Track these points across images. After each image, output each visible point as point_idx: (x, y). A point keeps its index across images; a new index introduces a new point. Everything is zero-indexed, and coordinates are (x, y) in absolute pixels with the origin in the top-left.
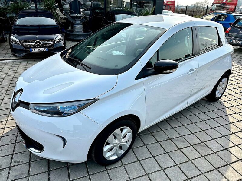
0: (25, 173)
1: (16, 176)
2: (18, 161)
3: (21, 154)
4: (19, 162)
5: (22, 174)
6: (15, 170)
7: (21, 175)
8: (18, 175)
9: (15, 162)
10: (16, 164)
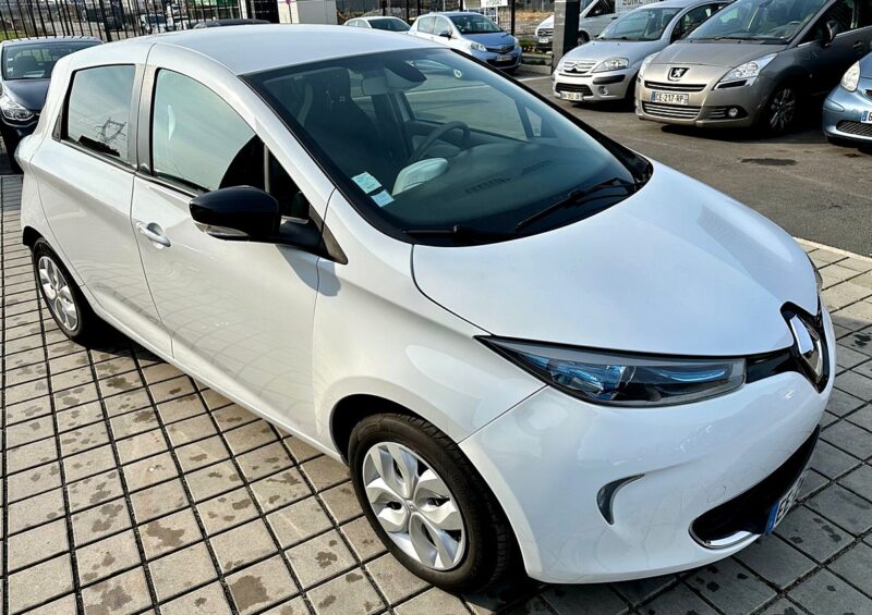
0: (836, 492)
1: (862, 507)
2: (826, 533)
3: (801, 541)
4: (826, 528)
5: (843, 497)
6: (853, 521)
7: (849, 500)
8: (857, 505)
9: (837, 538)
10: (838, 531)
